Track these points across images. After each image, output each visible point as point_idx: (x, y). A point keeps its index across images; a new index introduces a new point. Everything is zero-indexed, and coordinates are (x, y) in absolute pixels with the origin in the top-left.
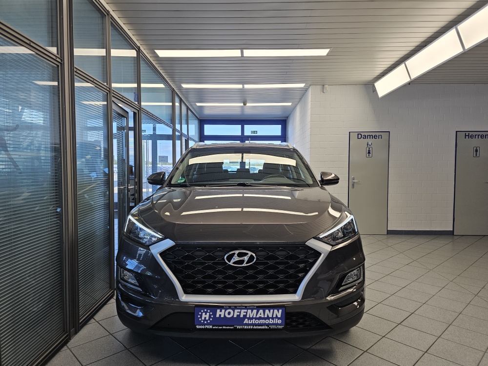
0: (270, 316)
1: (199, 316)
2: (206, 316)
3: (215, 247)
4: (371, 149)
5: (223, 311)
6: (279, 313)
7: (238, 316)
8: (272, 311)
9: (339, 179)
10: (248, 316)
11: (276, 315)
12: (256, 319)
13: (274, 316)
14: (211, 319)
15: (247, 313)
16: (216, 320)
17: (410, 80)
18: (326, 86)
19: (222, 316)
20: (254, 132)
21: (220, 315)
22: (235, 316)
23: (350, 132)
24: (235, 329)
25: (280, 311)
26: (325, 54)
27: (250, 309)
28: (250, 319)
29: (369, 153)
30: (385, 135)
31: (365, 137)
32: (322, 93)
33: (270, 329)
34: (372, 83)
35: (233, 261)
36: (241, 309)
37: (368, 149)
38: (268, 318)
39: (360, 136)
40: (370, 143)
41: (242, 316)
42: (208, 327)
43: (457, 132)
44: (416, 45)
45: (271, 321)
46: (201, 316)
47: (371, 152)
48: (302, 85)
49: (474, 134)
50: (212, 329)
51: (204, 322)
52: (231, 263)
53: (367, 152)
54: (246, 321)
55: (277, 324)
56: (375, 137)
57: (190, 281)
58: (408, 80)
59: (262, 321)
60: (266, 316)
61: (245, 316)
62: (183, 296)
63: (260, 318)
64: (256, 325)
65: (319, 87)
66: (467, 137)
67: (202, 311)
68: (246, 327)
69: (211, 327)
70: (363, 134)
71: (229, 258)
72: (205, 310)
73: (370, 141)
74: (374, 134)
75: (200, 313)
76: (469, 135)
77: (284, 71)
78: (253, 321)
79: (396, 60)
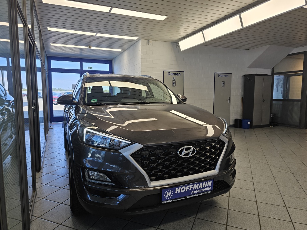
0: (206, 186)
1: (165, 195)
2: (169, 194)
3: (169, 146)
4: (175, 82)
5: (180, 188)
6: (210, 183)
7: (188, 190)
8: (207, 182)
9: (186, 99)
10: (194, 189)
11: (209, 185)
12: (198, 189)
13: (208, 186)
14: (172, 196)
15: (193, 187)
16: (175, 196)
17: (204, 42)
18: (150, 41)
19: (179, 192)
20: (90, 68)
21: (178, 191)
22: (187, 190)
23: (164, 71)
24: (186, 199)
25: (211, 182)
26: (162, 20)
27: (195, 184)
28: (195, 190)
29: (174, 84)
30: (182, 73)
31: (172, 74)
32: (148, 45)
33: (205, 194)
34: (177, 42)
35: (183, 154)
36: (190, 185)
37: (173, 81)
38: (205, 187)
39: (169, 73)
40: (174, 78)
41: (190, 189)
42: (170, 201)
43: (215, 73)
44: (208, 24)
45: (206, 189)
46: (166, 194)
47: (175, 83)
48: (135, 38)
49: (222, 74)
50: (173, 202)
51: (167, 198)
52: (182, 156)
53: (173, 83)
54: (192, 192)
55: (209, 190)
56: (177, 74)
57: (153, 172)
58: (203, 41)
59: (201, 190)
60: (203, 187)
61: (192, 189)
62: (150, 183)
63: (201, 188)
64: (198, 193)
65: (146, 41)
66: (219, 76)
67: (167, 191)
68: (192, 196)
69: (172, 201)
70: (171, 72)
71: (181, 153)
72: (169, 190)
73: (174, 77)
74: (176, 73)
75: (165, 193)
76: (220, 75)
77: (130, 27)
78: (197, 191)
79: (197, 29)
